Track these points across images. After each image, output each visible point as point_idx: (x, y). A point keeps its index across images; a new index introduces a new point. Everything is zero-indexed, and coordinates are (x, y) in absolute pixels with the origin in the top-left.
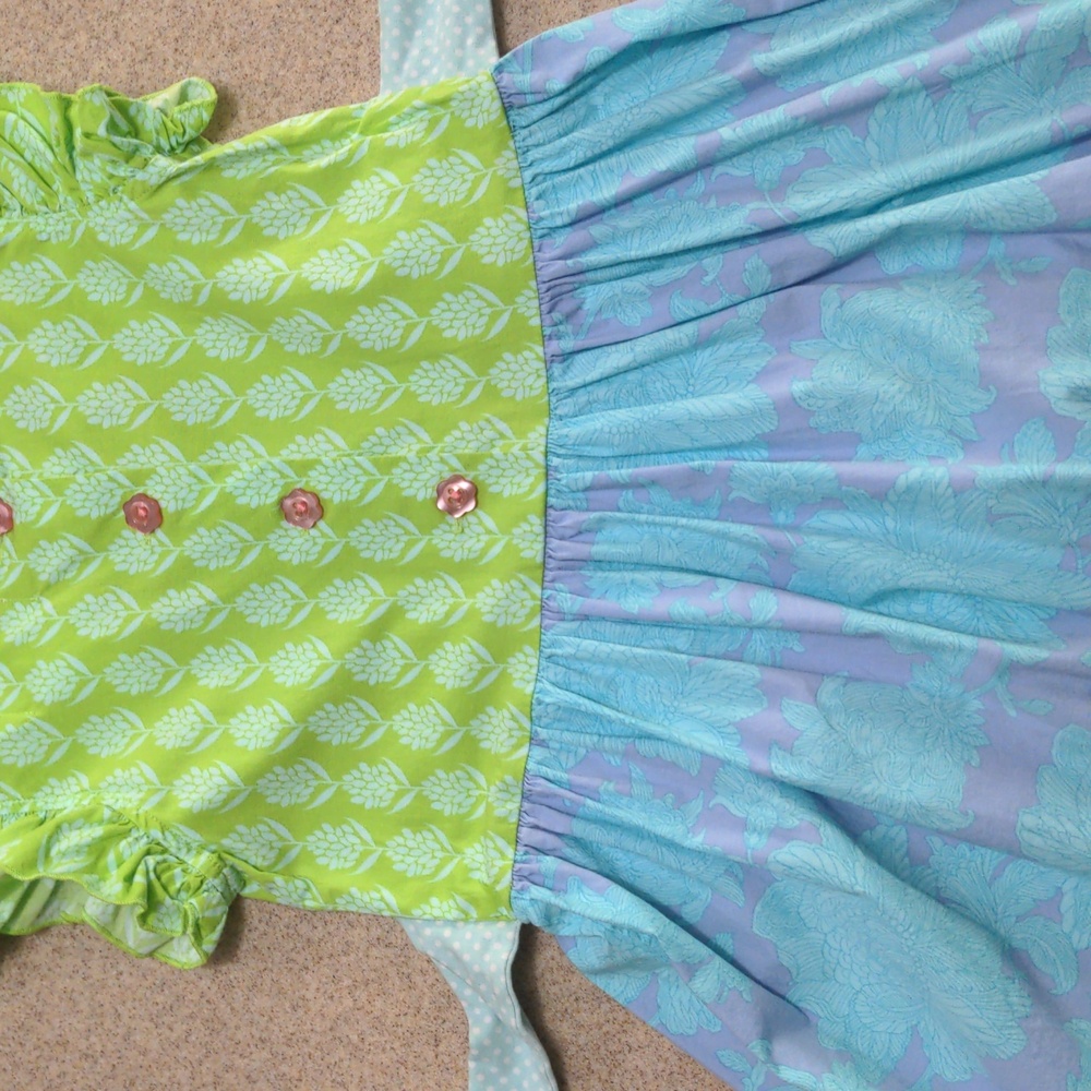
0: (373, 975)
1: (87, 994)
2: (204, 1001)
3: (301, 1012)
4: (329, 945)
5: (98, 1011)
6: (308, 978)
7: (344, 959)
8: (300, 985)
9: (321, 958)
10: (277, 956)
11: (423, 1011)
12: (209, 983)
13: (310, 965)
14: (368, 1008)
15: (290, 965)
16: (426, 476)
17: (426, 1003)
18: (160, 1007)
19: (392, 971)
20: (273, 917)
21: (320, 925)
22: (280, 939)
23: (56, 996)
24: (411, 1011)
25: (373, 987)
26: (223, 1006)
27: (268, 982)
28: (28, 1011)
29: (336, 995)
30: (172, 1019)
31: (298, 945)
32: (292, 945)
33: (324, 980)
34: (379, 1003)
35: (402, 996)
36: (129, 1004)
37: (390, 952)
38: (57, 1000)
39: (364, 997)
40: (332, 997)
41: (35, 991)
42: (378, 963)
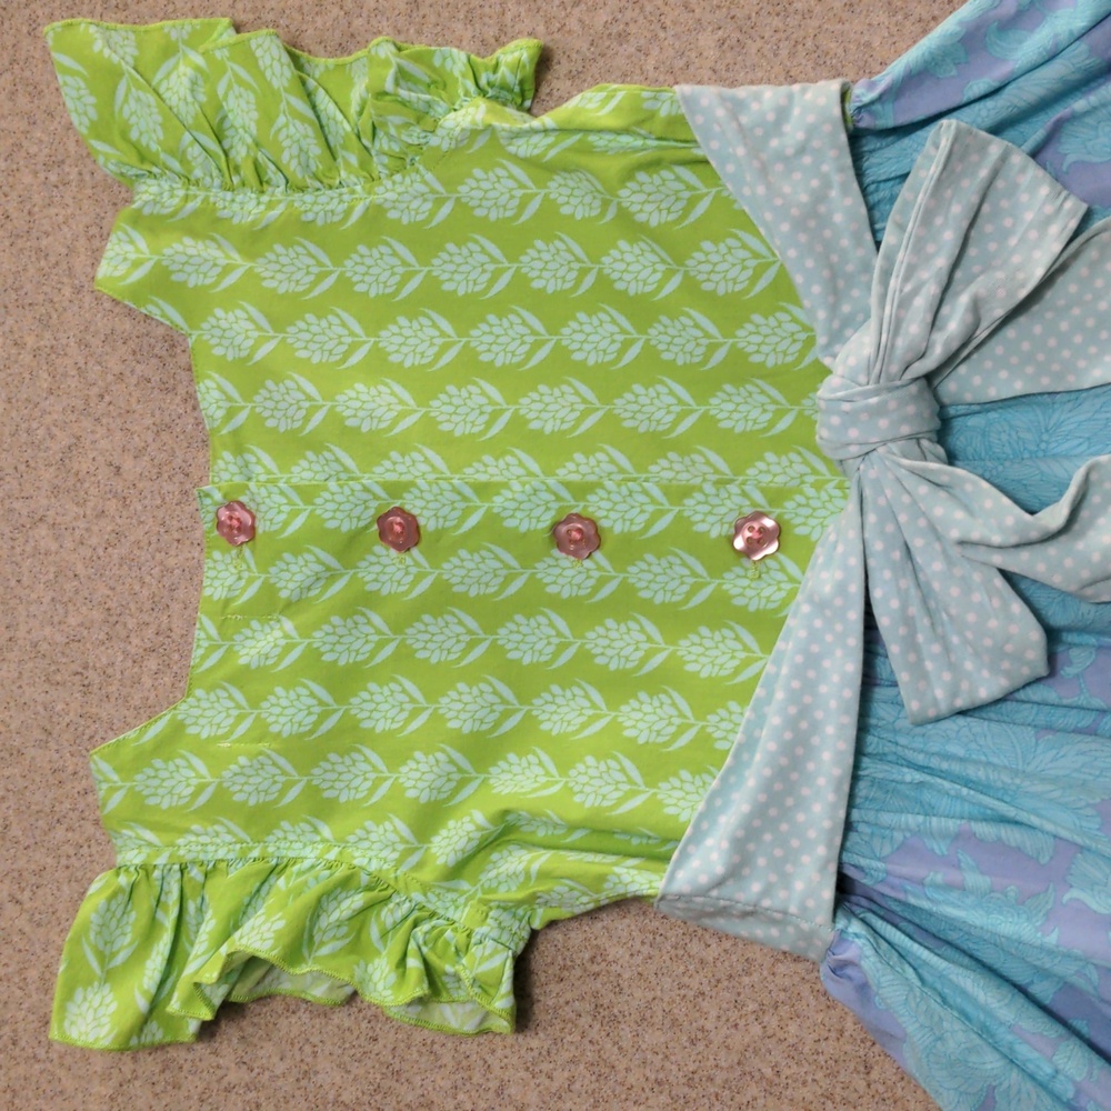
0: (782, 996)
1: (449, 1045)
2: (586, 1041)
3: (701, 1046)
4: (727, 963)
5: (465, 1063)
6: (705, 1005)
7: (746, 980)
8: (698, 1014)
9: (718, 981)
10: (667, 982)
11: (847, 1034)
12: (589, 1019)
13: (706, 989)
14: (781, 1035)
15: (683, 992)
16: (723, 510)
17: (849, 1025)
18: (536, 1053)
19: (805, 990)
20: (658, 938)
21: (713, 942)
22: (668, 962)
23: (414, 1049)
24: (833, 1035)
25: (784, 1011)
26: (609, 1046)
27: (660, 1014)
28: (384, 1070)
29: (742, 1023)
30: (551, 1066)
31: (691, 967)
32: (682, 969)
33: (725, 1006)
34: (793, 1028)
35: (820, 1017)
36: (499, 1053)
37: (800, 967)
38: (415, 1055)
39: (774, 1022)
40: (736, 1025)
41: (390, 1047)
42: (787, 982)
